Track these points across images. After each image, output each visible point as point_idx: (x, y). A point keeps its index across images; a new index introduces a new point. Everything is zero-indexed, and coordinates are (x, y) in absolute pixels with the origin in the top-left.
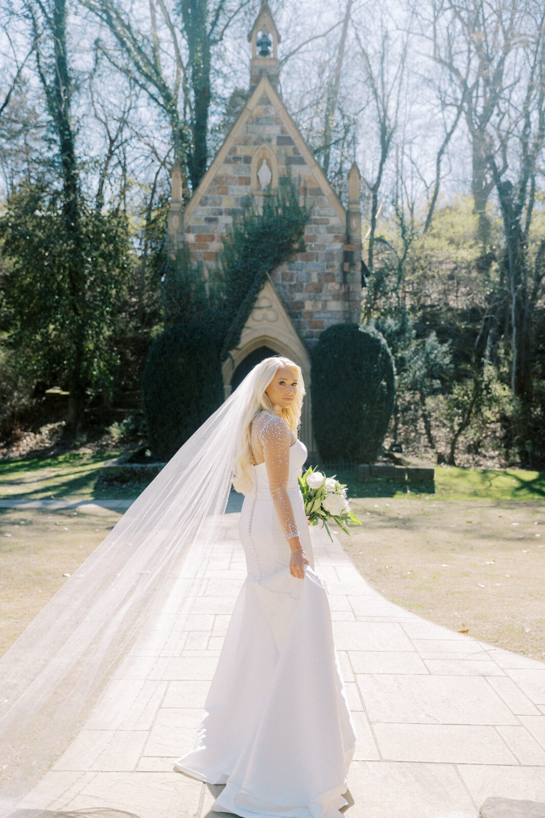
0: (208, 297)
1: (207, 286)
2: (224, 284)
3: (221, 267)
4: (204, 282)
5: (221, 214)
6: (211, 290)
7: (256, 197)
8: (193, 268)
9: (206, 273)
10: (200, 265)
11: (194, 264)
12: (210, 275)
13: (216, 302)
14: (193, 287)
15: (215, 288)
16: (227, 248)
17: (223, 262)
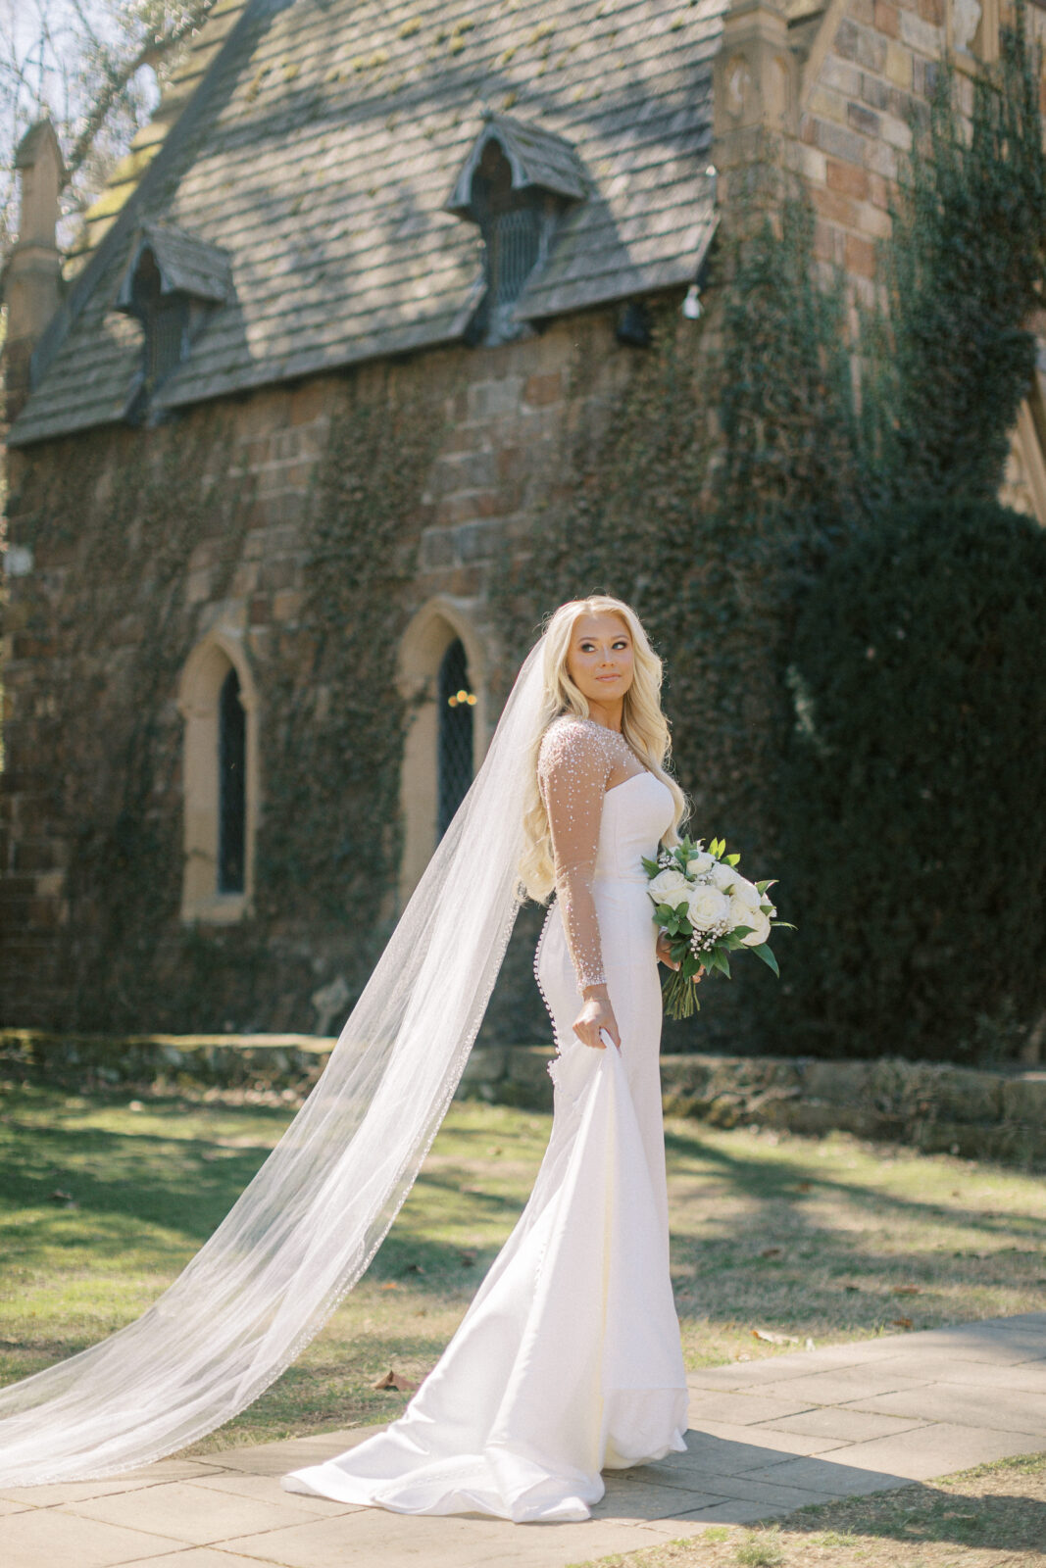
0: (857, 408)
1: (856, 367)
2: (894, 374)
3: (885, 309)
4: (851, 350)
5: (884, 104)
6: (865, 382)
7: (957, 78)
8: (824, 288)
9: (853, 316)
10: (841, 284)
11: (824, 275)
12: (863, 326)
13: (877, 436)
14: (823, 359)
15: (876, 382)
16: (901, 240)
17: (890, 289)
